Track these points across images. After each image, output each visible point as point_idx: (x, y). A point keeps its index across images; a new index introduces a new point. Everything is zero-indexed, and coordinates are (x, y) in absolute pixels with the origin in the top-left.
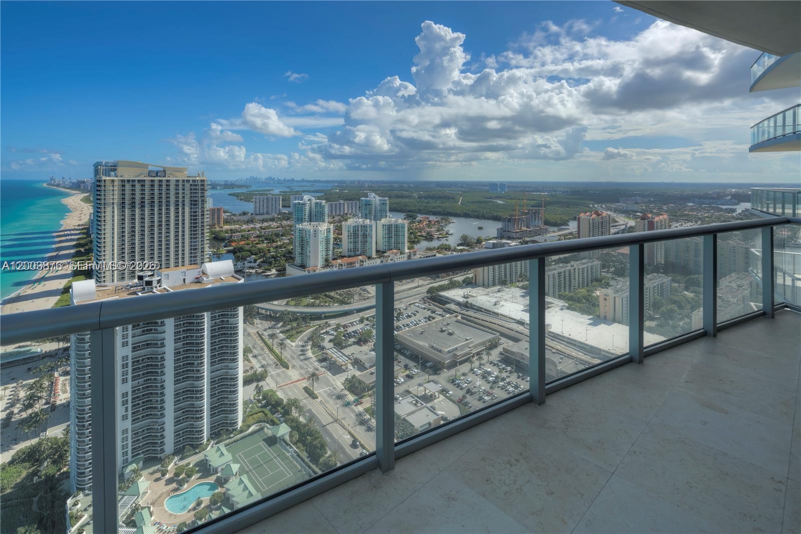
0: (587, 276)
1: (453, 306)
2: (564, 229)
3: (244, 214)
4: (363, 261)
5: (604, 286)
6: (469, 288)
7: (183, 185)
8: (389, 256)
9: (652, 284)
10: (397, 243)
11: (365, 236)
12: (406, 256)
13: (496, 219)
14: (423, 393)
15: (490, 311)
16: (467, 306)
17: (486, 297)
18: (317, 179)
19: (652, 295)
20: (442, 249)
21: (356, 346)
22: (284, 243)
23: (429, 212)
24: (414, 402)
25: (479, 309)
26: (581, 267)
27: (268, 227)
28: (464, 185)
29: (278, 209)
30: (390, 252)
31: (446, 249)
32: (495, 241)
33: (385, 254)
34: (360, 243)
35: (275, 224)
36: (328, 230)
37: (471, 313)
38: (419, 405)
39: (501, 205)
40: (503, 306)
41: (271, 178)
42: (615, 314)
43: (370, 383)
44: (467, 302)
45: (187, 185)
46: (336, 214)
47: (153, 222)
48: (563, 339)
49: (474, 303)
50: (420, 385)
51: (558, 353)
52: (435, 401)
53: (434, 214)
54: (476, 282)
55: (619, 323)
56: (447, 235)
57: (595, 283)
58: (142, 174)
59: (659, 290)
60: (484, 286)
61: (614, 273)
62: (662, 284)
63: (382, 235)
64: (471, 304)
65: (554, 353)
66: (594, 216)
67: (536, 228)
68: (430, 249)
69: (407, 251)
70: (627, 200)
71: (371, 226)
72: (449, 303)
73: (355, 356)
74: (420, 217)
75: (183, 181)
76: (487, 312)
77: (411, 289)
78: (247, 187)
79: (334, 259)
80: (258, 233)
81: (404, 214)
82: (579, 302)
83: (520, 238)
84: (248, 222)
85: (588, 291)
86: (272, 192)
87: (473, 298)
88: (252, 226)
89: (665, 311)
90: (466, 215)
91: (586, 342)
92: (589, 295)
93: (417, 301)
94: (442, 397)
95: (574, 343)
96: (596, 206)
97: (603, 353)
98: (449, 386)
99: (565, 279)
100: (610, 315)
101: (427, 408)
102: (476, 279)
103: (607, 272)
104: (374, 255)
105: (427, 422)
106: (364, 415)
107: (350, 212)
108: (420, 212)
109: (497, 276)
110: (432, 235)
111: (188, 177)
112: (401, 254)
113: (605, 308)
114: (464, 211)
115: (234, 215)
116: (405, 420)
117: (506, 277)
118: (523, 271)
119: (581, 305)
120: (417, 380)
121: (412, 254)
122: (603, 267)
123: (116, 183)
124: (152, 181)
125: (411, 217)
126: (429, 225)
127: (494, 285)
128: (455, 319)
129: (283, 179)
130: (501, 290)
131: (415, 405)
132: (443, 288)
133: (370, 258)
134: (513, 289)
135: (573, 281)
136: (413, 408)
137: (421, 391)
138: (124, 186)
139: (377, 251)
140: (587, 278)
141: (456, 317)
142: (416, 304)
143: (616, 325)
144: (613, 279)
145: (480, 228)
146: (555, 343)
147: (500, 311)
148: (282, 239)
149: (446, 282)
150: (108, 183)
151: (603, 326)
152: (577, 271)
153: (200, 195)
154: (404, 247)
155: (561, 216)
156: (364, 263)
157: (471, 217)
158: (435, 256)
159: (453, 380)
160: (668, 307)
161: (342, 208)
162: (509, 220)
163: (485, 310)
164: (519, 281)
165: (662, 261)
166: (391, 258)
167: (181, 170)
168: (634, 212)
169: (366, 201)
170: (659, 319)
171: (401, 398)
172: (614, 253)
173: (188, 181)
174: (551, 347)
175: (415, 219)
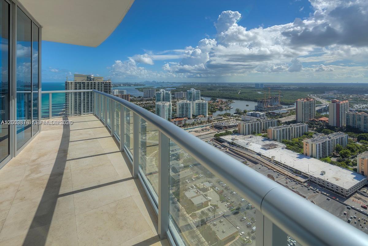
0: (300, 132)
1: (226, 144)
2: (291, 107)
3: (140, 97)
4: (186, 120)
5: (309, 137)
6: (236, 135)
7: (101, 85)
8: (199, 118)
9: (336, 137)
10: (203, 112)
11: (187, 108)
12: (207, 118)
13: (255, 101)
14: (203, 187)
15: (244, 148)
16: (232, 144)
17: (243, 140)
18: (174, 82)
19: (335, 144)
20: (226, 115)
21: (176, 161)
22: (153, 110)
23: (223, 97)
24: (196, 191)
25: (239, 146)
26: (296, 127)
27: (148, 103)
28: (243, 85)
29: (154, 95)
30: (199, 116)
31: (228, 115)
32: (252, 112)
33: (197, 117)
34: (185, 112)
35: (152, 102)
36: (170, 105)
37: (234, 148)
38: (199, 193)
39: (260, 94)
40: (251, 145)
41: (154, 81)
42: (312, 153)
43: (177, 180)
44: (233, 142)
45: (103, 85)
46: (179, 97)
47: (88, 101)
48: (281, 164)
49: (236, 143)
50: (202, 183)
51: (277, 172)
52: (208, 192)
53: (226, 98)
54: (239, 132)
55: (315, 158)
56: (230, 109)
57: (304, 136)
58: (84, 80)
59: (340, 141)
60: (244, 134)
61: (316, 131)
62: (342, 138)
63: (195, 108)
64: (235, 143)
65: (275, 172)
66: (305, 100)
67: (276, 106)
68: (220, 115)
69: (207, 116)
70: (329, 92)
71: (190, 104)
72: (224, 142)
73: (174, 165)
74: (218, 100)
75: (101, 83)
76: (243, 148)
77: (207, 134)
78: (143, 85)
79: (172, 119)
80: (144, 106)
81: (211, 98)
82: (293, 146)
83: (267, 111)
84: (140, 101)
85: (299, 140)
86: (153, 88)
87: (236, 141)
88: (142, 102)
89: (343, 153)
90: (241, 99)
91: (293, 167)
92: (300, 142)
93: (209, 140)
94: (212, 190)
95: (287, 167)
96: (311, 95)
97: (302, 174)
98: (217, 184)
99: (286, 133)
100: (309, 153)
101: (203, 195)
102: (239, 131)
103: (312, 130)
104: (191, 117)
105: (201, 202)
106: (173, 196)
107: (186, 97)
108: (219, 97)
109: (250, 130)
110: (222, 108)
111: (104, 81)
112: (205, 117)
113: (307, 149)
114: (240, 97)
115: (135, 97)
116: (190, 200)
117: (255, 130)
118: (265, 128)
119: (293, 147)
120: (201, 180)
121: (210, 118)
122: (310, 127)
123: (73, 84)
124: (88, 83)
125: (214, 99)
126: (221, 104)
127: (249, 134)
128: (225, 150)
129: (159, 82)
130: (251, 137)
131: (197, 193)
132: (222, 135)
133: (189, 119)
134: (258, 137)
135: (291, 134)
136: (195, 195)
137: (201, 186)
138: (76, 85)
139: (193, 115)
140: (300, 133)
141: (226, 149)
142: (208, 142)
143: (312, 159)
144: (315, 133)
145: (247, 105)
146: (276, 166)
147: (249, 147)
148: (153, 109)
149: (224, 132)
150: (69, 84)
151: (305, 159)
152: (293, 129)
153: (108, 89)
154: (206, 114)
155: (291, 100)
156: (186, 121)
157: (244, 100)
158: (222, 118)
159: (219, 181)
160: (345, 151)
161: (182, 95)
162: (261, 102)
163: (242, 147)
164: (263, 133)
165: (345, 125)
166: (199, 119)
167: (100, 78)
168: (332, 98)
169: (189, 92)
170: (339, 157)
171: (191, 189)
172: (317, 120)
173: (103, 83)
174: (274, 168)
175: (215, 100)
